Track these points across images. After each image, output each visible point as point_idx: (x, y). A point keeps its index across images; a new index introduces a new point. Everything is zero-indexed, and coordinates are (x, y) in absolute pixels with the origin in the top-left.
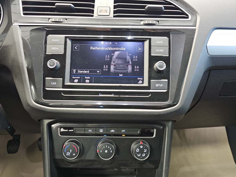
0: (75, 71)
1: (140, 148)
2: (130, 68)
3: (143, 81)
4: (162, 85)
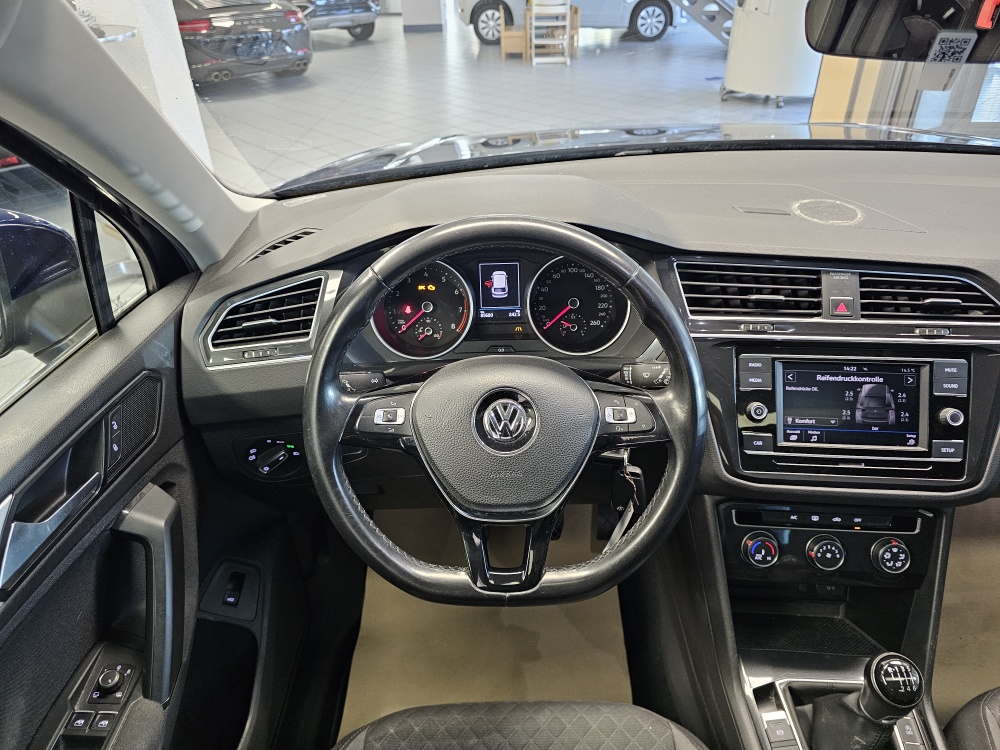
0: (790, 420)
1: (891, 552)
2: (892, 416)
3: (917, 440)
4: (953, 450)
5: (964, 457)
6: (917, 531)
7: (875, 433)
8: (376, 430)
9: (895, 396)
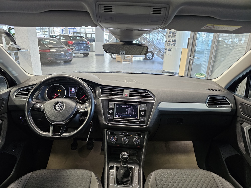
0: (117, 114)
1: (136, 140)
2: (134, 113)
3: (137, 117)
4: (143, 119)
5: (145, 121)
6: (142, 136)
7: (131, 116)
8: (37, 108)
9: (134, 110)
